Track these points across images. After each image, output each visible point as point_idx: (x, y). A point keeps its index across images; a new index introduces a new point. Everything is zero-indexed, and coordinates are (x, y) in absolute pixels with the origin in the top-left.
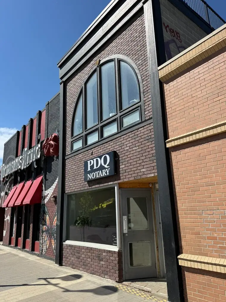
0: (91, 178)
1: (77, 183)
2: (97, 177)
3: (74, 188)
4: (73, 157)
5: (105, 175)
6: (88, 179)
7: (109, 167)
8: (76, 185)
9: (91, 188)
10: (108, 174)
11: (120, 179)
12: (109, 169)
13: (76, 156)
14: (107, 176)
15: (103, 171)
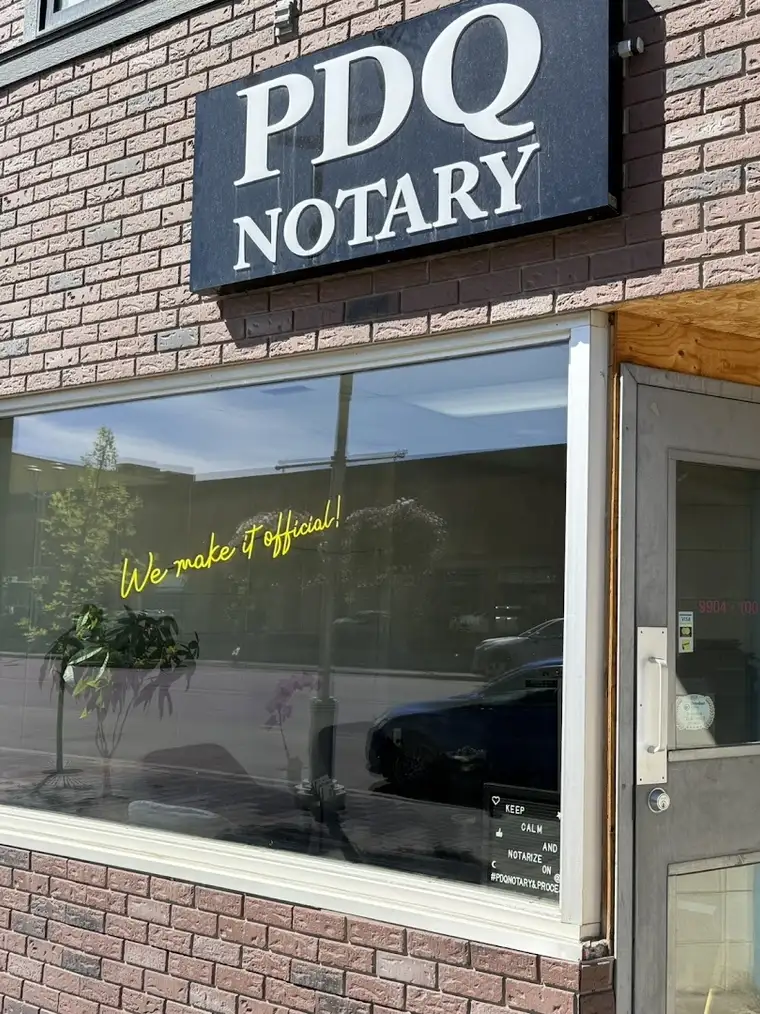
0: (271, 256)
1: (93, 312)
2: (360, 236)
3: (57, 359)
4: (57, 77)
5: (473, 211)
6: (241, 264)
7: (529, 126)
8: (82, 334)
9: (260, 351)
10: (508, 203)
11: (656, 266)
12: (527, 151)
13: (89, 66)
14: (487, 227)
15: (444, 173)
